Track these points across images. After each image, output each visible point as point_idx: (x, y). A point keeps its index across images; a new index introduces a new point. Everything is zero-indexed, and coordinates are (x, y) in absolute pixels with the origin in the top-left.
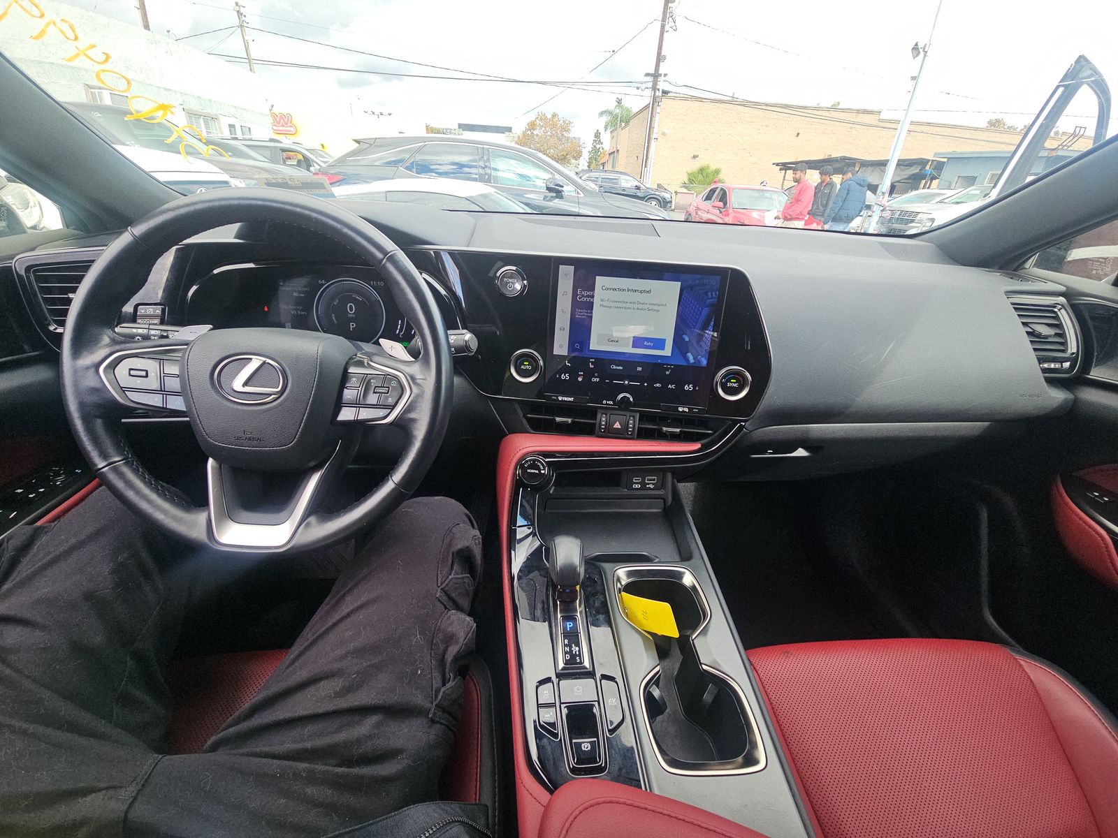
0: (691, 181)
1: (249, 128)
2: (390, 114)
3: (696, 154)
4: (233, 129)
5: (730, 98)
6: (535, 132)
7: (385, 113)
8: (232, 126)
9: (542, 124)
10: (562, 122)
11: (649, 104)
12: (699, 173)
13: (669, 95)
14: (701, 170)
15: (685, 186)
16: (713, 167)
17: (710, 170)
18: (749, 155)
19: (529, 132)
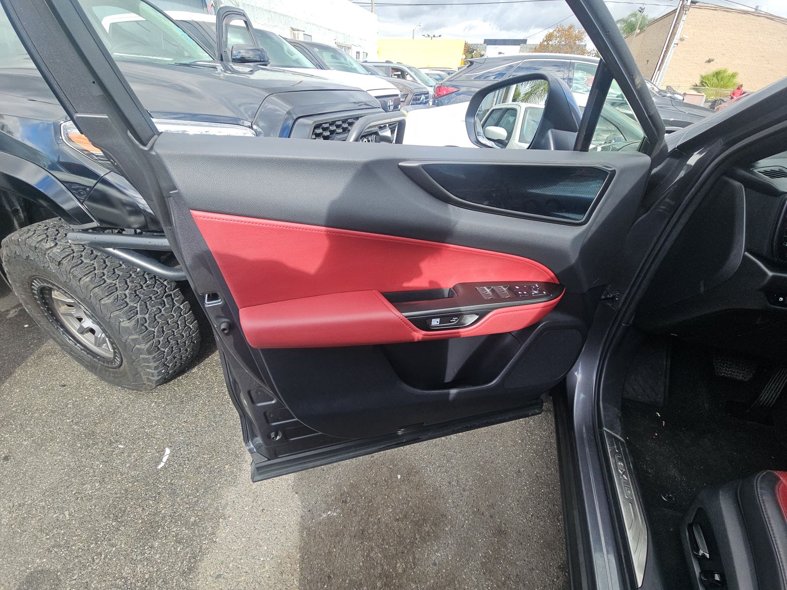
0: (703, 83)
1: (367, 54)
2: (440, 36)
3: (711, 57)
4: (358, 55)
5: (753, 10)
6: (550, 43)
7: (437, 35)
8: (358, 53)
9: (558, 35)
10: (577, 31)
11: (677, 9)
12: (714, 76)
13: (697, 4)
14: (717, 74)
15: (695, 88)
16: (730, 72)
17: (727, 74)
18: (767, 62)
19: (546, 43)
